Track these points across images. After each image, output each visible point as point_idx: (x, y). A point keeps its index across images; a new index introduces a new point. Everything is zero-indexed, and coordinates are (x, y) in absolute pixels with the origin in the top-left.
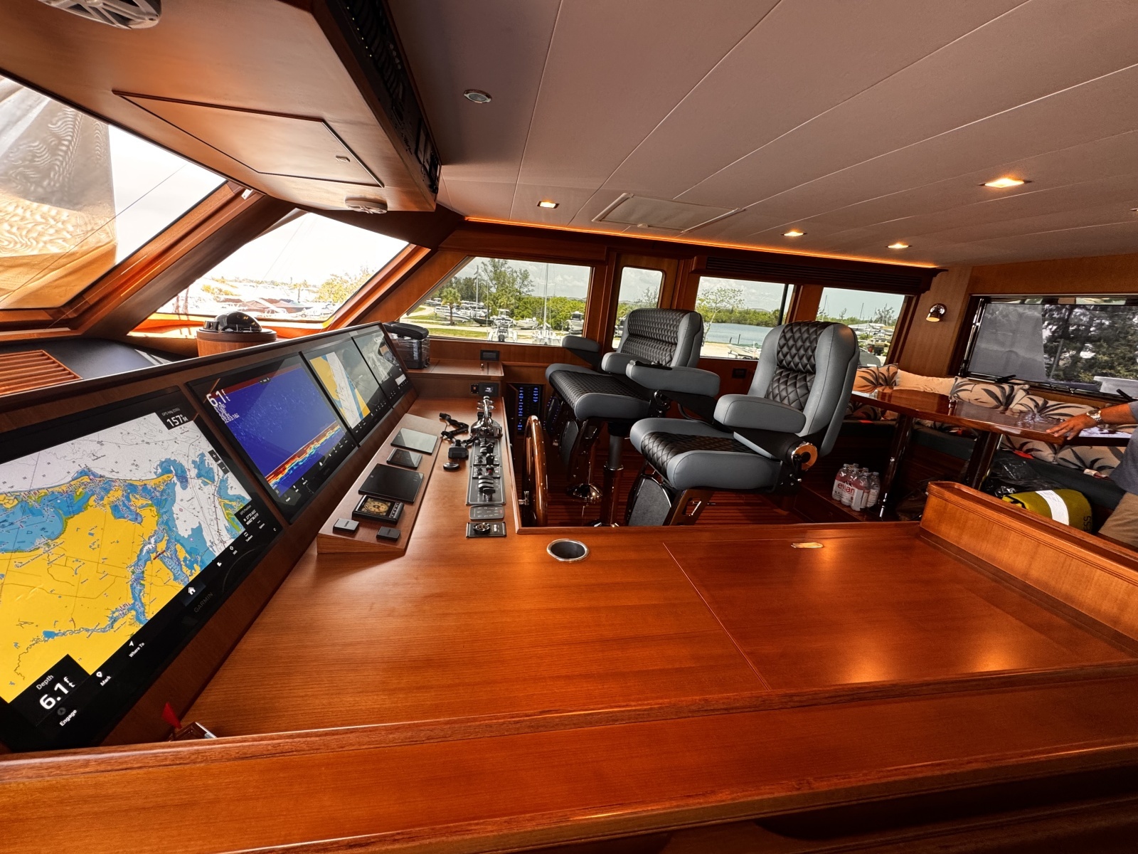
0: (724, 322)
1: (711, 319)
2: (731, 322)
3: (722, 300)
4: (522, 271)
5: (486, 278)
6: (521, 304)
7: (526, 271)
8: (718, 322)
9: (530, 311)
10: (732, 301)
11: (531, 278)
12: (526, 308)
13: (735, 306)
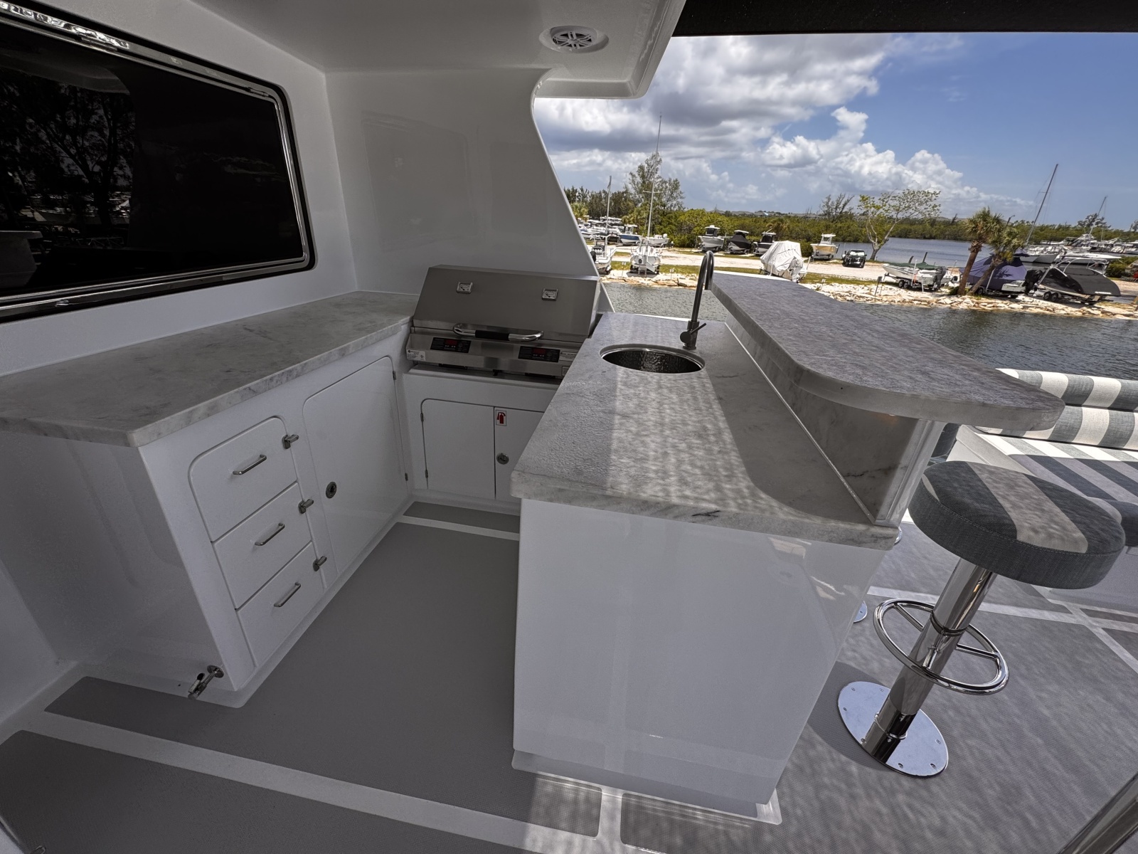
0: (934, 238)
1: (887, 232)
2: (944, 239)
3: (909, 207)
4: (672, 181)
5: (633, 191)
6: (664, 219)
7: (677, 180)
8: (925, 238)
9: (674, 227)
10: (922, 208)
11: (681, 189)
12: (670, 223)
13: (927, 213)
